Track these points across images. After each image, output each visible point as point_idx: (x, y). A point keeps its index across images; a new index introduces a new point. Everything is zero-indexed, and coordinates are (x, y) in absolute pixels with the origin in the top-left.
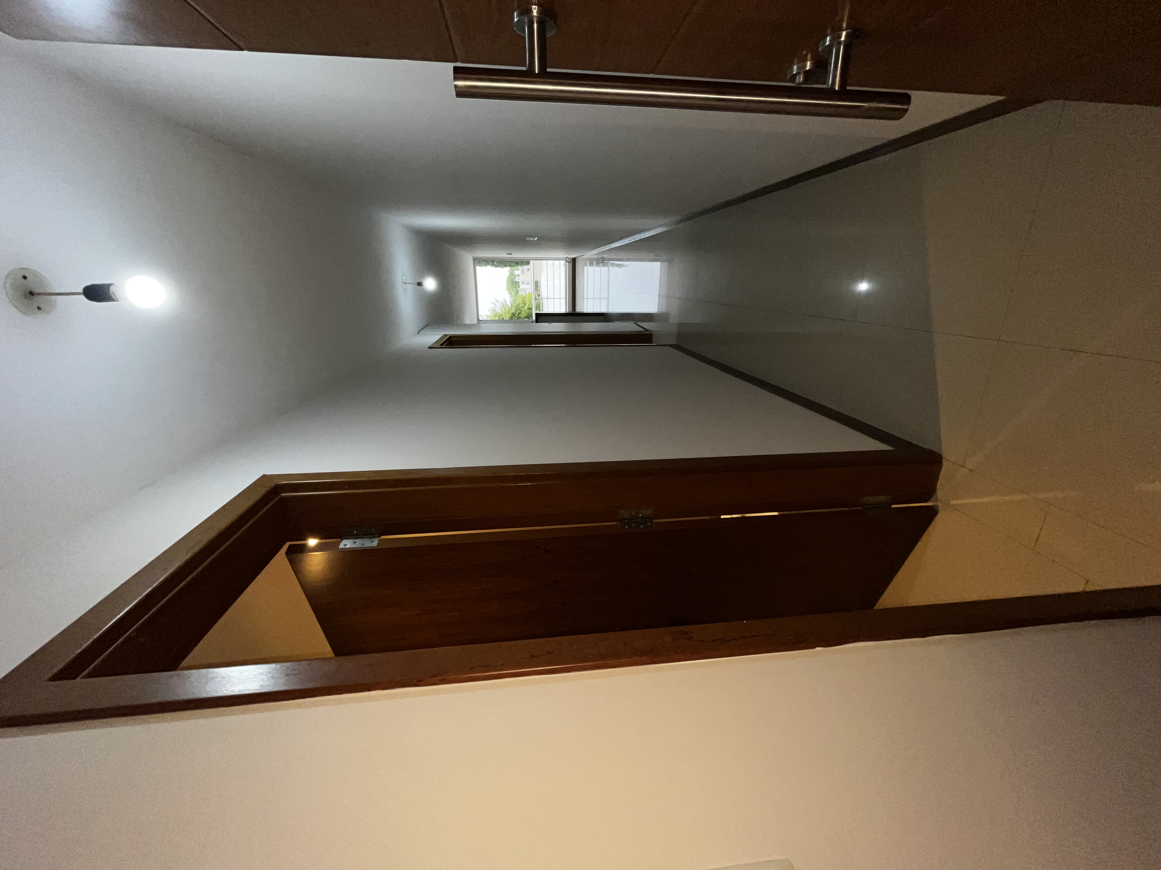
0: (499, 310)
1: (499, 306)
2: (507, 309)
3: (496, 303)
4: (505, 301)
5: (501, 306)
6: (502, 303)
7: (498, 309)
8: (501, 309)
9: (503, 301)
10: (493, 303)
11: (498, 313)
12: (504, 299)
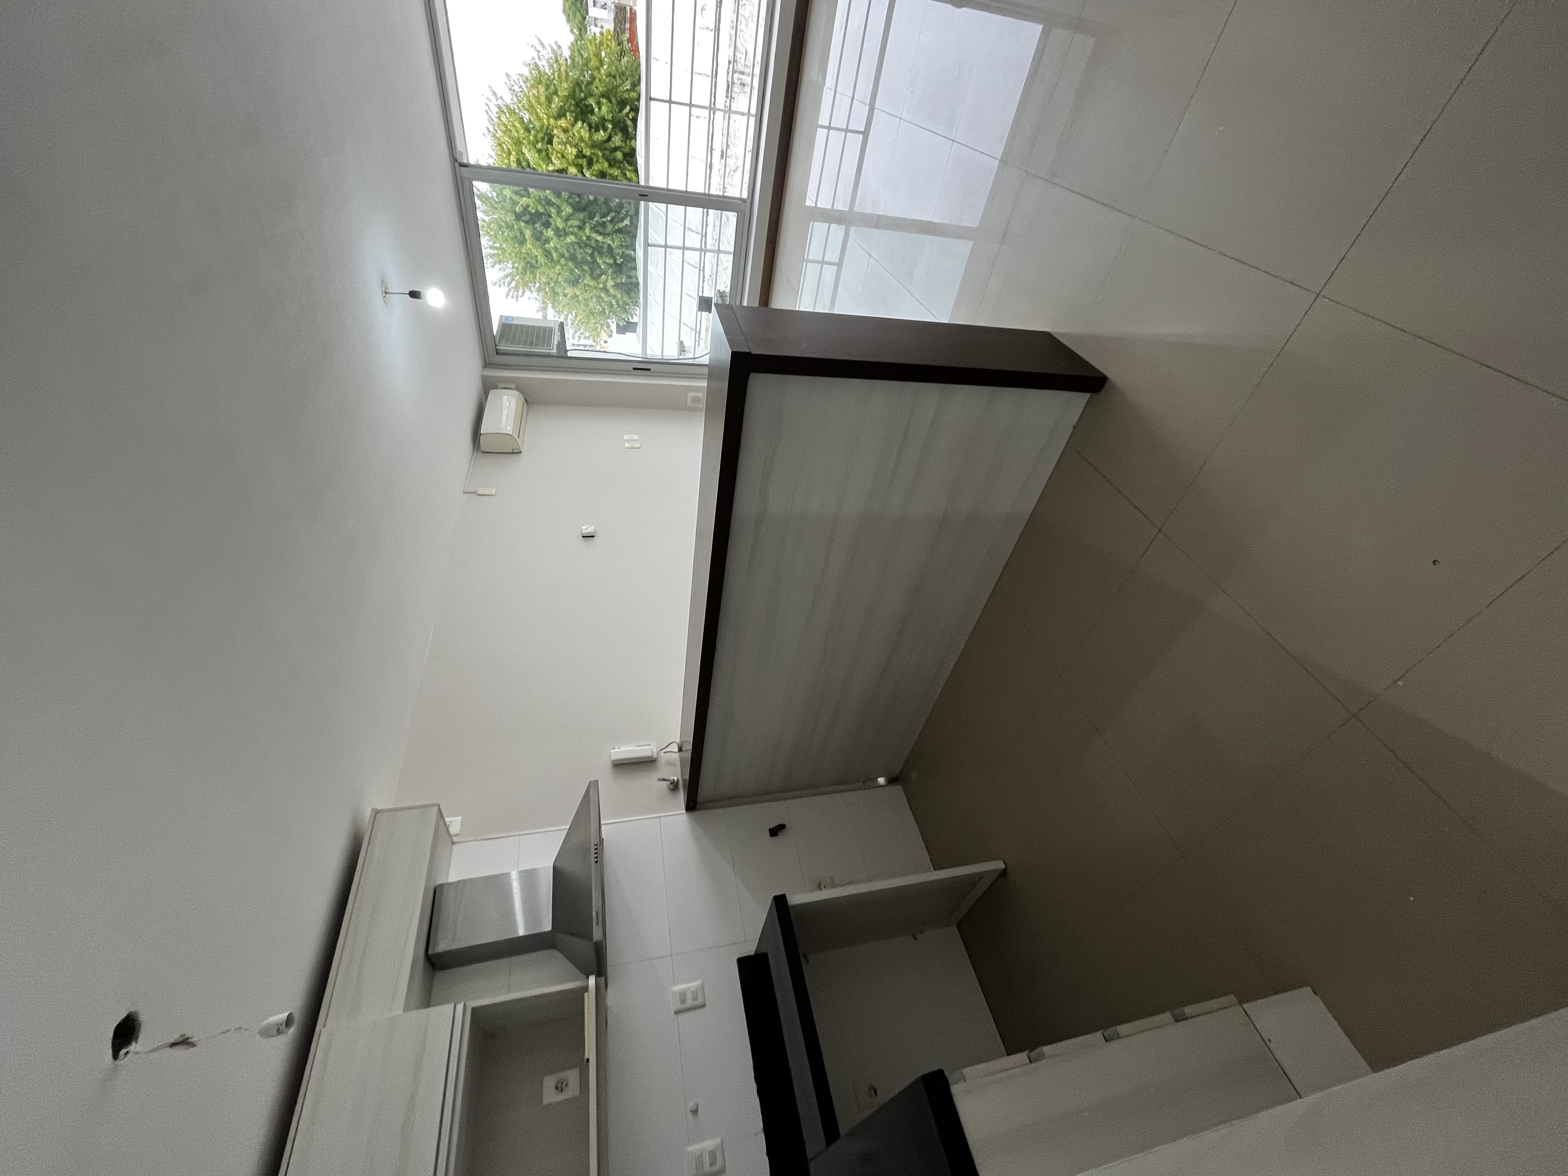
0: (546, 67)
1: (546, 57)
2: (563, 69)
3: (539, 48)
4: (560, 47)
5: (551, 58)
6: (552, 49)
7: (545, 63)
8: (551, 66)
9: (555, 48)
10: (532, 46)
11: (546, 74)
12: (556, 42)
